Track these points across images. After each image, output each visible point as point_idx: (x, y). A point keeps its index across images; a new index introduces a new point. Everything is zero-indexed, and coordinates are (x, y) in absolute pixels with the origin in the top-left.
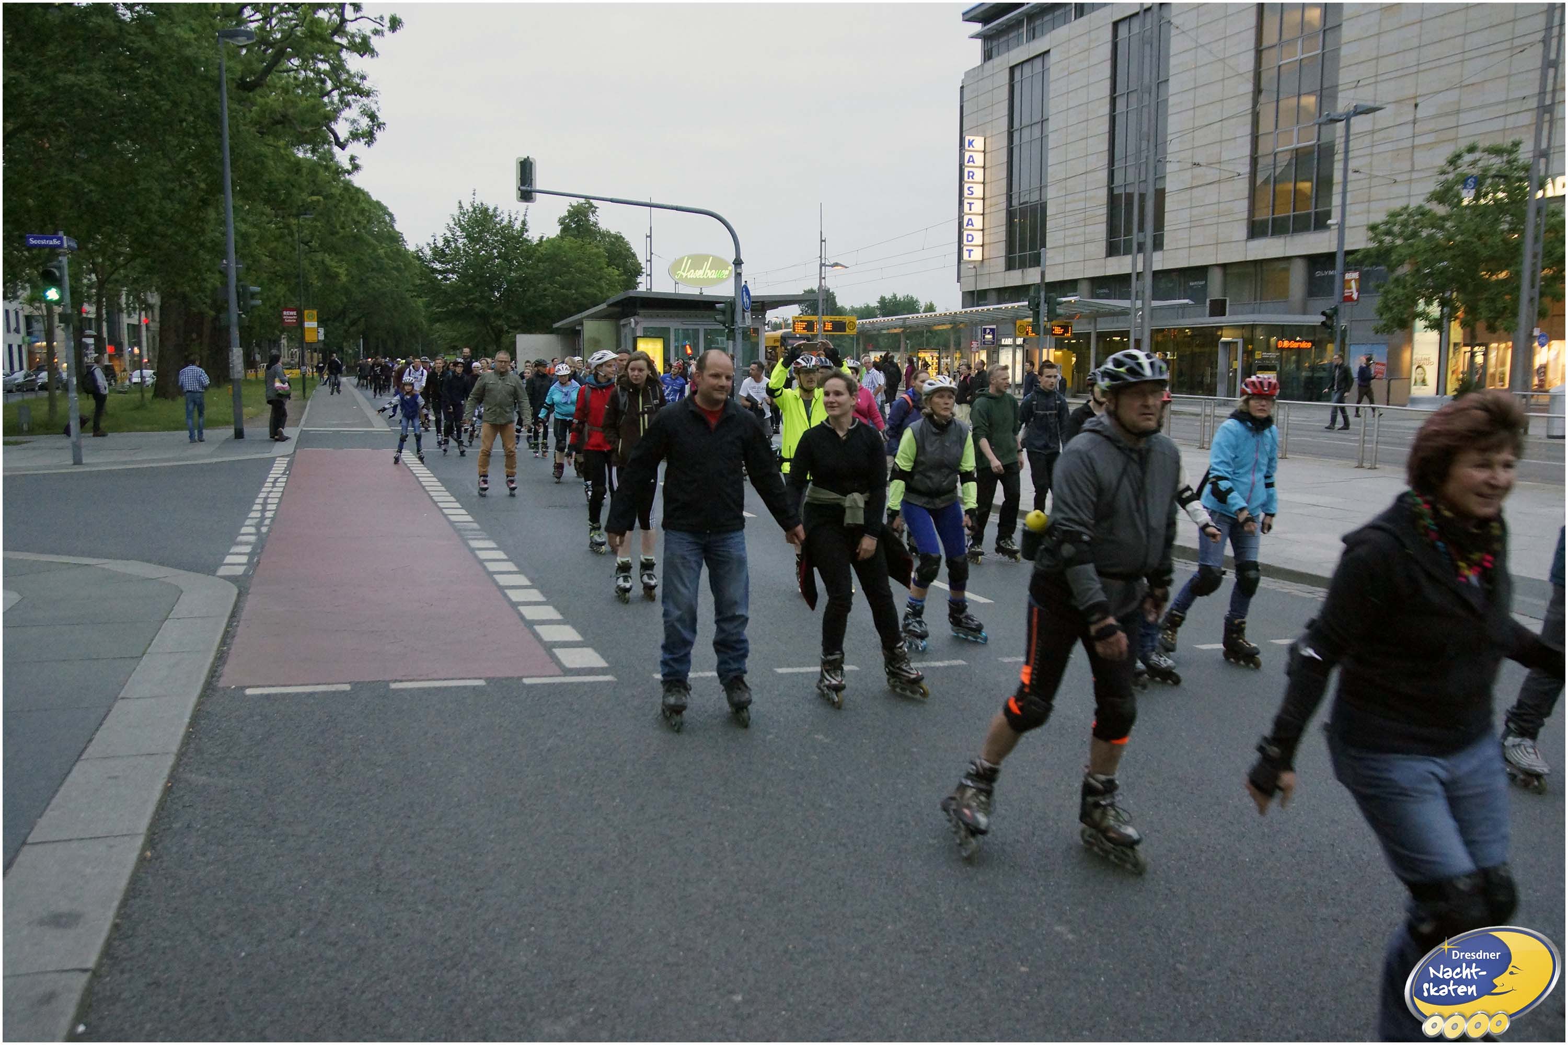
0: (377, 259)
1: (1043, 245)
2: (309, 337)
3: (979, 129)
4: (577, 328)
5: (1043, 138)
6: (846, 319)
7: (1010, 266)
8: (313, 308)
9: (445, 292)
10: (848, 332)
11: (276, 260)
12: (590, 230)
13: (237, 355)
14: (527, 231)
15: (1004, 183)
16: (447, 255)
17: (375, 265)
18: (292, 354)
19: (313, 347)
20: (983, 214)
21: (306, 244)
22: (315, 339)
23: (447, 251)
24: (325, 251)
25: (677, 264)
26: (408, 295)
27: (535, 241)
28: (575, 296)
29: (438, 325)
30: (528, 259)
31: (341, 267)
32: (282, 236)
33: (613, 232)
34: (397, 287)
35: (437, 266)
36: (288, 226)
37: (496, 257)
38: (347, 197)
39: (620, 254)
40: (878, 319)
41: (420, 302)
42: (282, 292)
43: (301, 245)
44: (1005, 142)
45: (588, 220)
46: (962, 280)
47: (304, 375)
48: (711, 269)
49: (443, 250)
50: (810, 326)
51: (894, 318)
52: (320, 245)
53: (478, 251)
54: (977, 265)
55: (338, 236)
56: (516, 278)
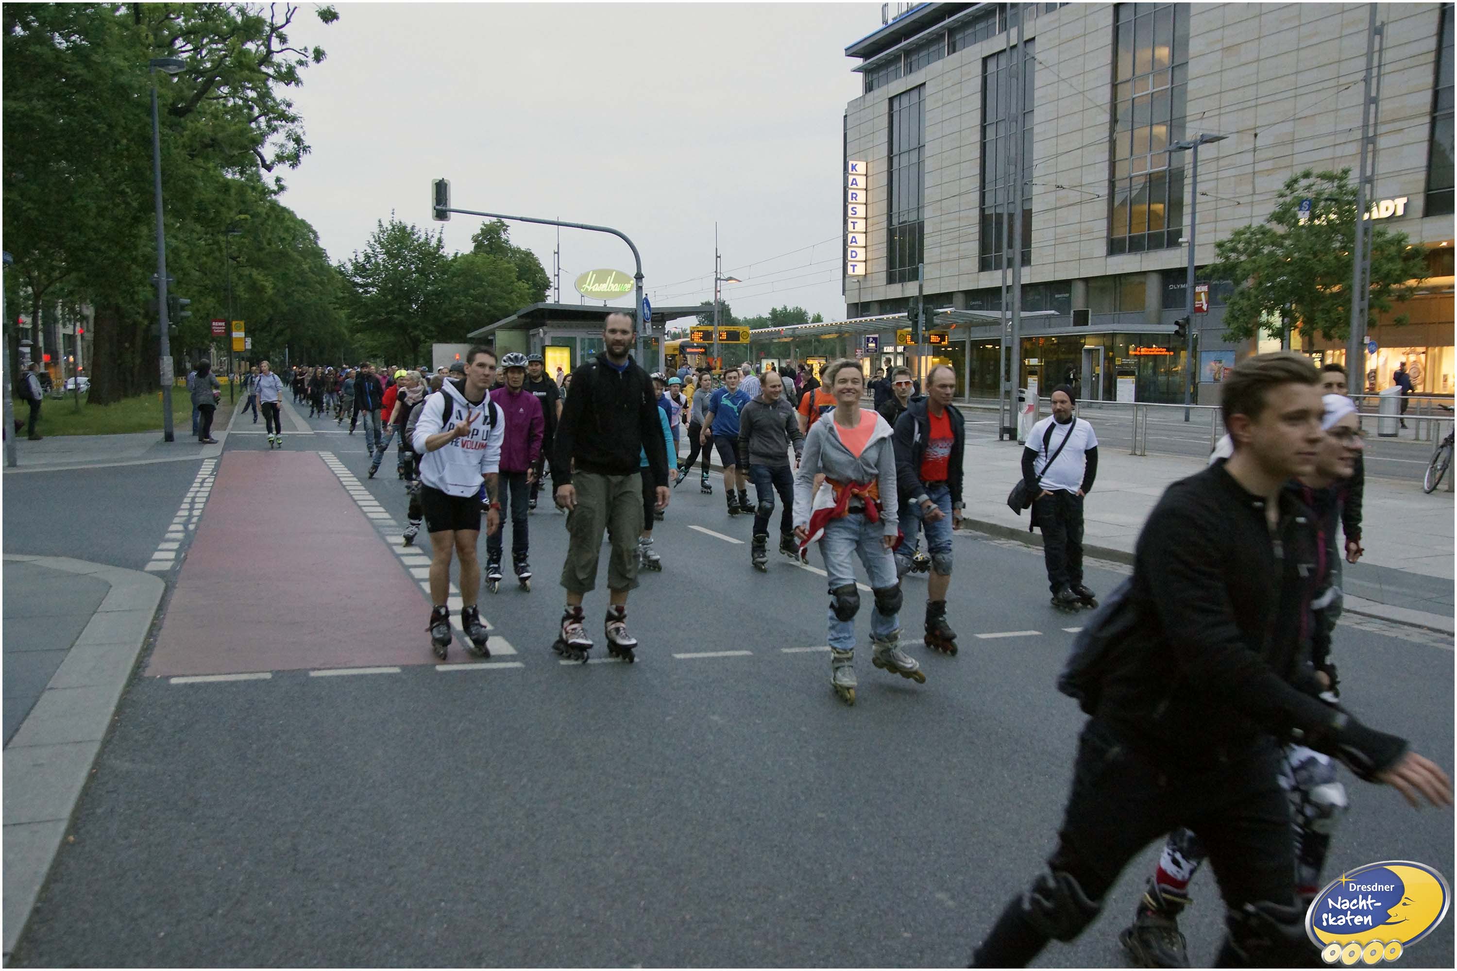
0: (302, 273)
1: (921, 260)
2: (237, 347)
3: (861, 155)
4: (490, 338)
5: (920, 163)
6: (740, 329)
7: (891, 280)
8: (241, 320)
9: (365, 305)
10: (743, 341)
11: (206, 274)
12: (502, 247)
13: (167, 363)
14: (443, 247)
15: (884, 205)
16: (368, 270)
17: (299, 279)
18: (221, 362)
19: (240, 356)
20: (866, 233)
21: (234, 259)
22: (243, 349)
23: (368, 266)
24: (252, 266)
25: (583, 278)
26: (331, 307)
27: (451, 257)
28: (487, 309)
29: (359, 335)
30: (444, 273)
31: (267, 281)
32: (212, 252)
33: (523, 249)
34: (321, 299)
35: (358, 280)
36: (217, 243)
37: (414, 272)
38: (273, 215)
39: (530, 269)
40: (770, 330)
41: (343, 314)
42: (212, 305)
43: (230, 261)
44: (885, 167)
45: (500, 238)
46: (847, 292)
47: (232, 382)
48: (614, 283)
49: (363, 265)
50: (707, 335)
51: (784, 328)
52: (247, 261)
53: (397, 266)
54: (861, 279)
55: (265, 252)
56: (432, 291)
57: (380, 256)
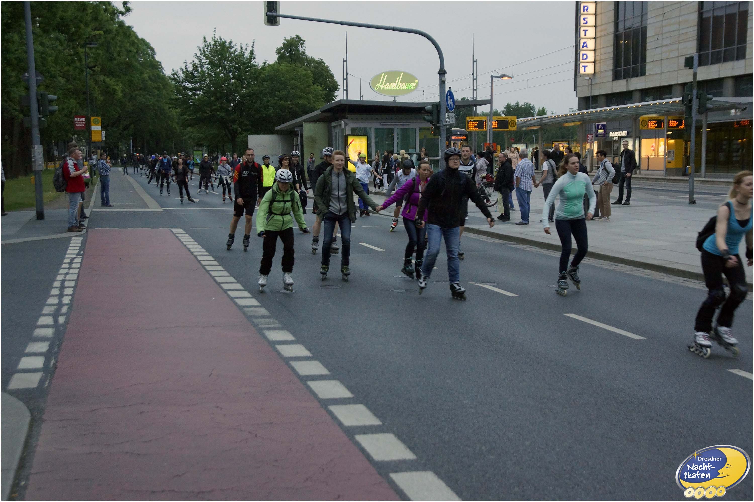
0: (143, 80)
1: (644, 59)
2: (95, 138)
4: (296, 129)
6: (509, 119)
7: (617, 76)
8: (97, 115)
9: (194, 104)
11: (69, 80)
12: (300, 57)
13: (38, 151)
14: (254, 58)
15: (612, 14)
16: (195, 77)
20: (595, 38)
21: (91, 68)
22: (99, 139)
23: (195, 74)
24: (105, 74)
25: (377, 79)
26: (166, 107)
27: (260, 66)
29: (189, 129)
30: (255, 79)
31: (117, 85)
32: (73, 61)
33: (316, 59)
34: (157, 101)
35: (188, 85)
36: (77, 54)
38: (120, 33)
39: (322, 75)
42: (74, 104)
43: (88, 70)
45: (298, 51)
46: (578, 89)
48: (402, 82)
49: (192, 73)
50: (480, 125)
53: (218, 74)
54: (590, 76)
56: (247, 93)
57: (205, 66)
